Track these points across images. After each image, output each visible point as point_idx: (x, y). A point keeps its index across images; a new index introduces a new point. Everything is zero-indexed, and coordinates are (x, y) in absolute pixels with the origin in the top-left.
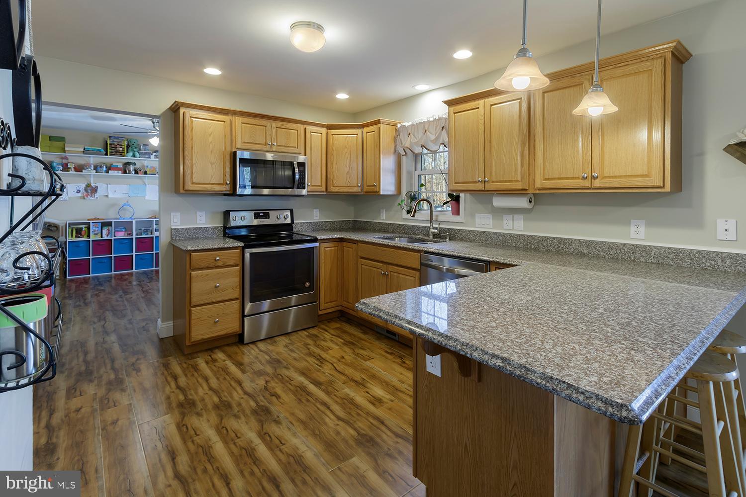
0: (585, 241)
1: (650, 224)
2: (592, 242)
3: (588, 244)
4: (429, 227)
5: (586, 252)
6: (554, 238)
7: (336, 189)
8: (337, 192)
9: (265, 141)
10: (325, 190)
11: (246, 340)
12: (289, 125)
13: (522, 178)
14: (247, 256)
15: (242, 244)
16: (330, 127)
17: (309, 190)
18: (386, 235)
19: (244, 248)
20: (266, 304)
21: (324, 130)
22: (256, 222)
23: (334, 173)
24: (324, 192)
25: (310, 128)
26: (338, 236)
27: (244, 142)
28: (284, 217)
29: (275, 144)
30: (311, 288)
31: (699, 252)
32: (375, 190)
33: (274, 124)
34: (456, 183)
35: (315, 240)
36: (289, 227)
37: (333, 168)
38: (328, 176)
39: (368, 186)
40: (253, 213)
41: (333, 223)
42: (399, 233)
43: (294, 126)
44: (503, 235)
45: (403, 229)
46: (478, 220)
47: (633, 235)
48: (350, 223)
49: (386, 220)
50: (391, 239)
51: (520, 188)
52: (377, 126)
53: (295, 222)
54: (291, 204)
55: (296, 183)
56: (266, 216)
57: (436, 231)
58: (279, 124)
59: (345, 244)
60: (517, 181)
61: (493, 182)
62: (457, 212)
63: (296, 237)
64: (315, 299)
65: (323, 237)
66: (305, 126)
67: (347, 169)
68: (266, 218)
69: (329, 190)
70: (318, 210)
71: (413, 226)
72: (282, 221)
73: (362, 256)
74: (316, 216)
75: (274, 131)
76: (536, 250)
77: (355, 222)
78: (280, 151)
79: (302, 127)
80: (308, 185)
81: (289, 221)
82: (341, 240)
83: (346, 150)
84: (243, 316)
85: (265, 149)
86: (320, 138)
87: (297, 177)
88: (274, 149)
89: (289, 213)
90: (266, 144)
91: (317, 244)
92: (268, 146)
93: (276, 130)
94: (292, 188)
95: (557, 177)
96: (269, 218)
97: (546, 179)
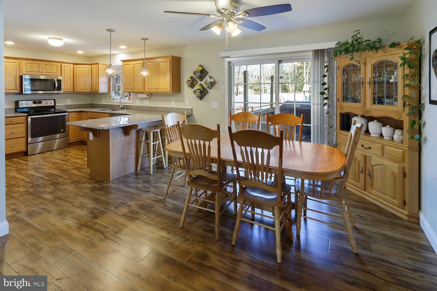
0: (162, 107)
1: (176, 102)
2: (164, 107)
3: (163, 108)
4: (120, 105)
5: (162, 110)
6: (155, 107)
7: (79, 90)
8: (79, 92)
9: (38, 70)
10: (72, 91)
11: (29, 154)
12: (52, 63)
13: (142, 88)
14: (29, 119)
15: (27, 114)
16: (75, 64)
17: (64, 91)
18: (102, 109)
19: (27, 116)
20: (41, 139)
21: (72, 65)
22: (34, 105)
23: (77, 84)
24: (72, 92)
25: (63, 65)
26: (78, 110)
27: (27, 71)
28: (50, 103)
29: (44, 72)
30: (64, 132)
31: (183, 108)
32: (97, 91)
33: (44, 63)
34: (125, 89)
35: (67, 112)
36: (54, 107)
37: (76, 81)
38: (74, 85)
39: (94, 89)
40: (32, 101)
41: (79, 105)
42: (109, 108)
43: (55, 64)
44: (142, 107)
45: (111, 106)
46: (136, 102)
47: (172, 105)
48: (88, 105)
49: (105, 102)
50: (105, 110)
51: (142, 91)
52: (98, 65)
53: (56, 105)
54: (54, 97)
55: (56, 88)
56: (40, 102)
57: (122, 106)
58: (46, 63)
59: (82, 113)
60: (141, 89)
61: (135, 89)
62: (129, 99)
63: (56, 111)
64: (67, 136)
65: (70, 111)
66: (61, 64)
67: (84, 82)
68: (40, 104)
69: (75, 91)
70: (70, 99)
71: (115, 105)
72: (49, 104)
73: (90, 117)
74: (69, 102)
75: (44, 66)
76: (151, 111)
77: (91, 104)
78: (47, 74)
79: (59, 64)
80: (63, 89)
81: (53, 104)
82: (80, 112)
83: (83, 74)
84: (27, 144)
85: (39, 74)
86: (70, 68)
87: (57, 85)
88: (44, 74)
89: (53, 101)
90: (39, 72)
91: (67, 113)
92: (40, 72)
93: (45, 66)
94: (54, 90)
95: (150, 88)
96: (41, 103)
97: (148, 89)
